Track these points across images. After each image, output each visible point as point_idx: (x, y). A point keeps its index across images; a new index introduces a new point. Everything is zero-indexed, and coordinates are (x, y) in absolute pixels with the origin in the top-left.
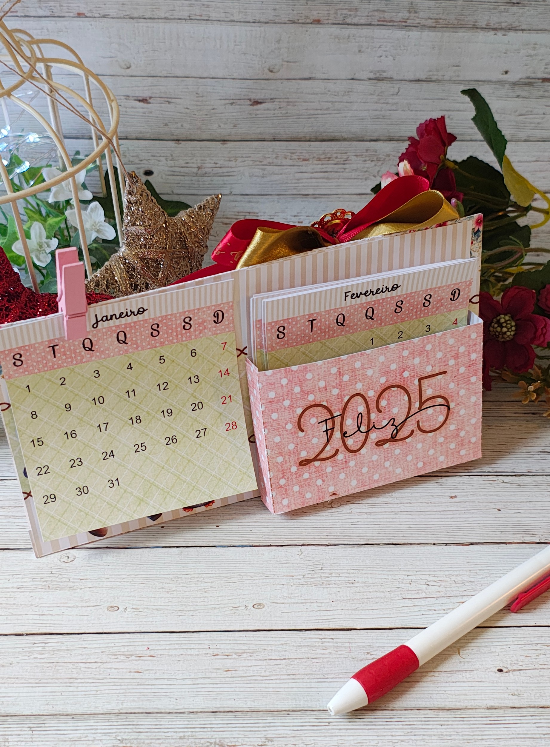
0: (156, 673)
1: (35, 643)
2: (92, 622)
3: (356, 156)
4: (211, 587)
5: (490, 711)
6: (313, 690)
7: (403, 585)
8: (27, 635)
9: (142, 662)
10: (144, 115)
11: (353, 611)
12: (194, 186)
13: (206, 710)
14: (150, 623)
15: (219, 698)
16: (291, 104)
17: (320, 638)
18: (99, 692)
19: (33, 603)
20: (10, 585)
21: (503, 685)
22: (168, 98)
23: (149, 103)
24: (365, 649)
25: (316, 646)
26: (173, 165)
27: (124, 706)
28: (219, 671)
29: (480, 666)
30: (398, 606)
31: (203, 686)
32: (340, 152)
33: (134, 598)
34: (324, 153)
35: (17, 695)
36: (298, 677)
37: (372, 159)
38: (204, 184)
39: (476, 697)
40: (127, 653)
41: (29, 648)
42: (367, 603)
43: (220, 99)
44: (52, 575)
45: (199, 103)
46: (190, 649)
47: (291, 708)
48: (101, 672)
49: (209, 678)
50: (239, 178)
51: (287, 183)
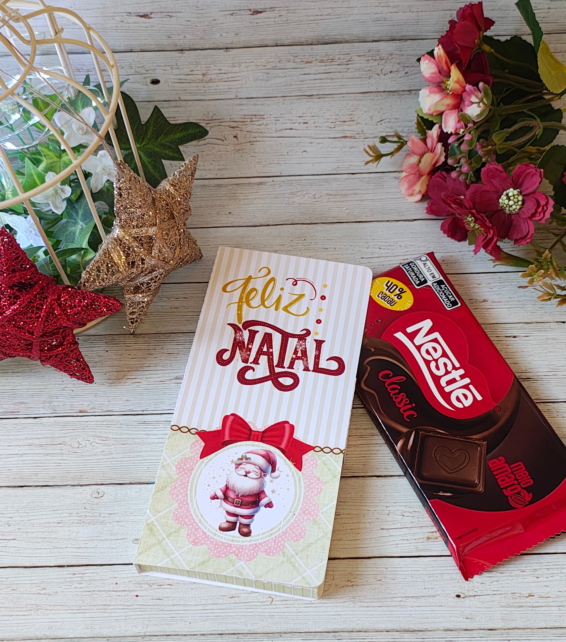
0: (173, 600)
1: (75, 574)
2: (120, 554)
3: (358, 56)
5: (447, 632)
6: (301, 614)
7: (382, 516)
8: (68, 566)
9: (162, 590)
10: (146, 29)
12: (201, 91)
13: (214, 632)
15: (225, 621)
16: (291, 11)
18: (127, 618)
19: (72, 537)
20: (52, 521)
21: (459, 609)
22: (168, 12)
23: (151, 18)
26: (178, 73)
27: (149, 629)
28: (225, 598)
29: (442, 592)
31: (212, 611)
32: (343, 53)
34: (326, 55)
35: (62, 620)
36: (289, 602)
37: (374, 58)
38: (209, 90)
39: (436, 620)
40: (149, 582)
41: (71, 578)
42: (350, 533)
43: (221, 11)
44: (85, 510)
45: (200, 16)
47: (283, 631)
48: (129, 600)
49: (217, 604)
50: (244, 82)
51: (291, 85)
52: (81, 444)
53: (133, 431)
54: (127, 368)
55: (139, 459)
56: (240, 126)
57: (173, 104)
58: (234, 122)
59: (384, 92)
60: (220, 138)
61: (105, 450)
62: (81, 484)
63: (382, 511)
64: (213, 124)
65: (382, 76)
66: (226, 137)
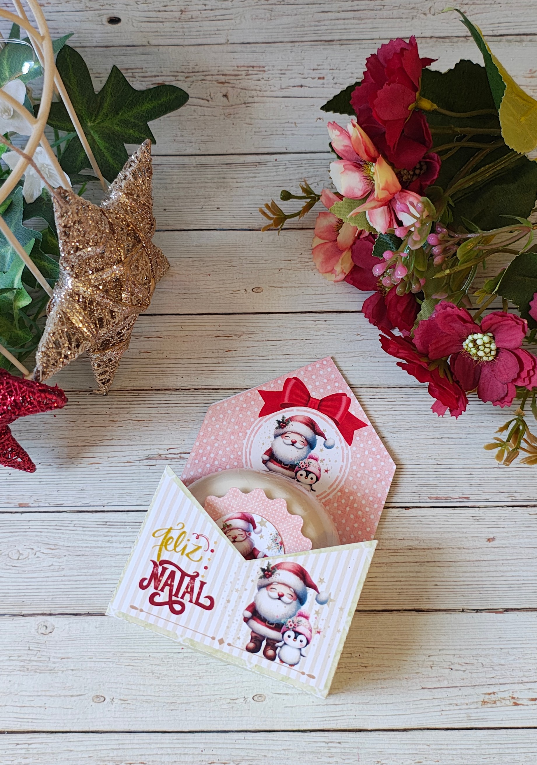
1: (18, 744)
2: (77, 716)
4: (207, 671)
7: (423, 669)
8: (9, 732)
11: (365, 706)
14: (140, 719)
17: (326, 742)
19: (12, 691)
24: (374, 756)
25: (321, 752)
26: (146, 9)
30: (415, 699)
33: (121, 686)
38: (190, 32)
41: (13, 749)
44: (29, 652)
46: (184, 754)
50: (238, 22)
51: (304, 26)
52: (22, 555)
53: (91, 536)
54: (83, 441)
55: (98, 577)
56: (232, 82)
57: (139, 50)
58: (223, 75)
59: (431, 37)
60: (204, 98)
61: (54, 564)
62: (24, 612)
63: (423, 661)
64: (194, 78)
65: (429, 16)
66: (212, 95)
